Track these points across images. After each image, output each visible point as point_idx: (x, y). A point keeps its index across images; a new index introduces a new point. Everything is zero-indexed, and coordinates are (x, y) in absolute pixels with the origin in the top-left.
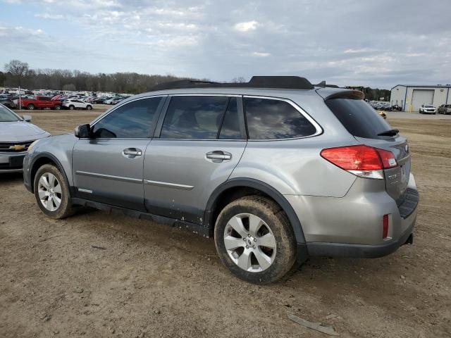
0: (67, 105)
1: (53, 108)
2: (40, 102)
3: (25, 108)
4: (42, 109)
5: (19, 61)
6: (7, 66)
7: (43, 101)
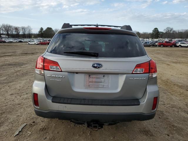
0: (178, 45)
1: (171, 46)
2: (166, 43)
3: (160, 46)
4: (167, 46)
5: (169, 27)
6: (164, 30)
7: (167, 43)
